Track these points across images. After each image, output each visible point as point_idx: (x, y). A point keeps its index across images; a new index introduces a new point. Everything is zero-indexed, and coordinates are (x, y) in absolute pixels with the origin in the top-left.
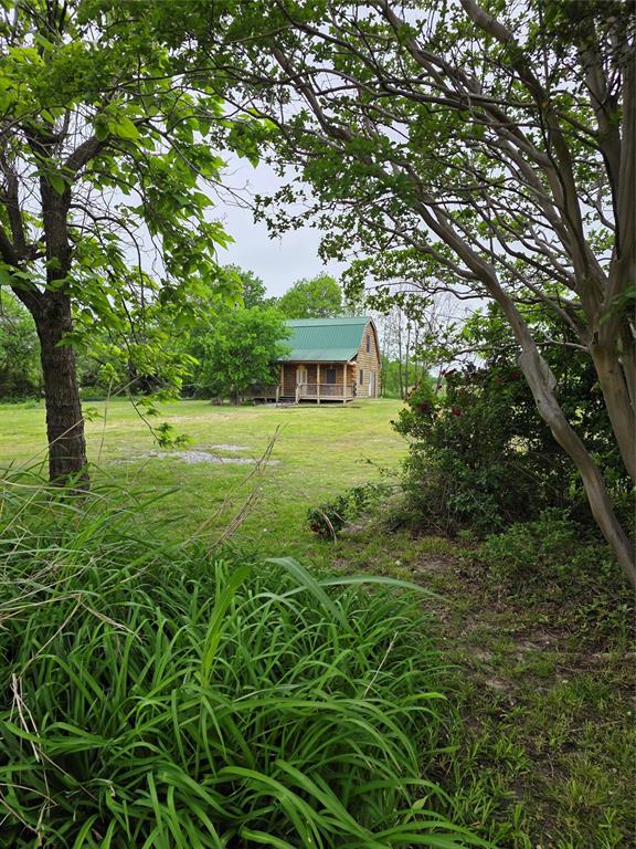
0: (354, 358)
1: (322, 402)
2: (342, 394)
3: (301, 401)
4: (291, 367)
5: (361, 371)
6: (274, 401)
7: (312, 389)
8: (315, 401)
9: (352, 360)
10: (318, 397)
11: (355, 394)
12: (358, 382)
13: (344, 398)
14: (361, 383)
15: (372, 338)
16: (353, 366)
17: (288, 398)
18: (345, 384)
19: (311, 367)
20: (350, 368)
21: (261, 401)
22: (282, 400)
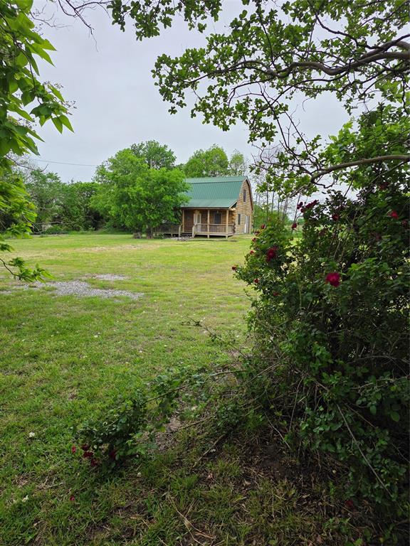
0: (234, 206)
1: (211, 237)
2: (225, 231)
3: (197, 236)
4: (189, 212)
5: (239, 215)
6: (177, 236)
7: (204, 228)
8: (206, 236)
9: (232, 207)
10: (208, 233)
11: (234, 232)
12: (237, 223)
13: (226, 234)
14: (239, 223)
15: (247, 191)
16: (232, 211)
17: (187, 234)
18: (227, 224)
19: (203, 212)
20: (231, 213)
21: (169, 236)
22: (183, 235)
